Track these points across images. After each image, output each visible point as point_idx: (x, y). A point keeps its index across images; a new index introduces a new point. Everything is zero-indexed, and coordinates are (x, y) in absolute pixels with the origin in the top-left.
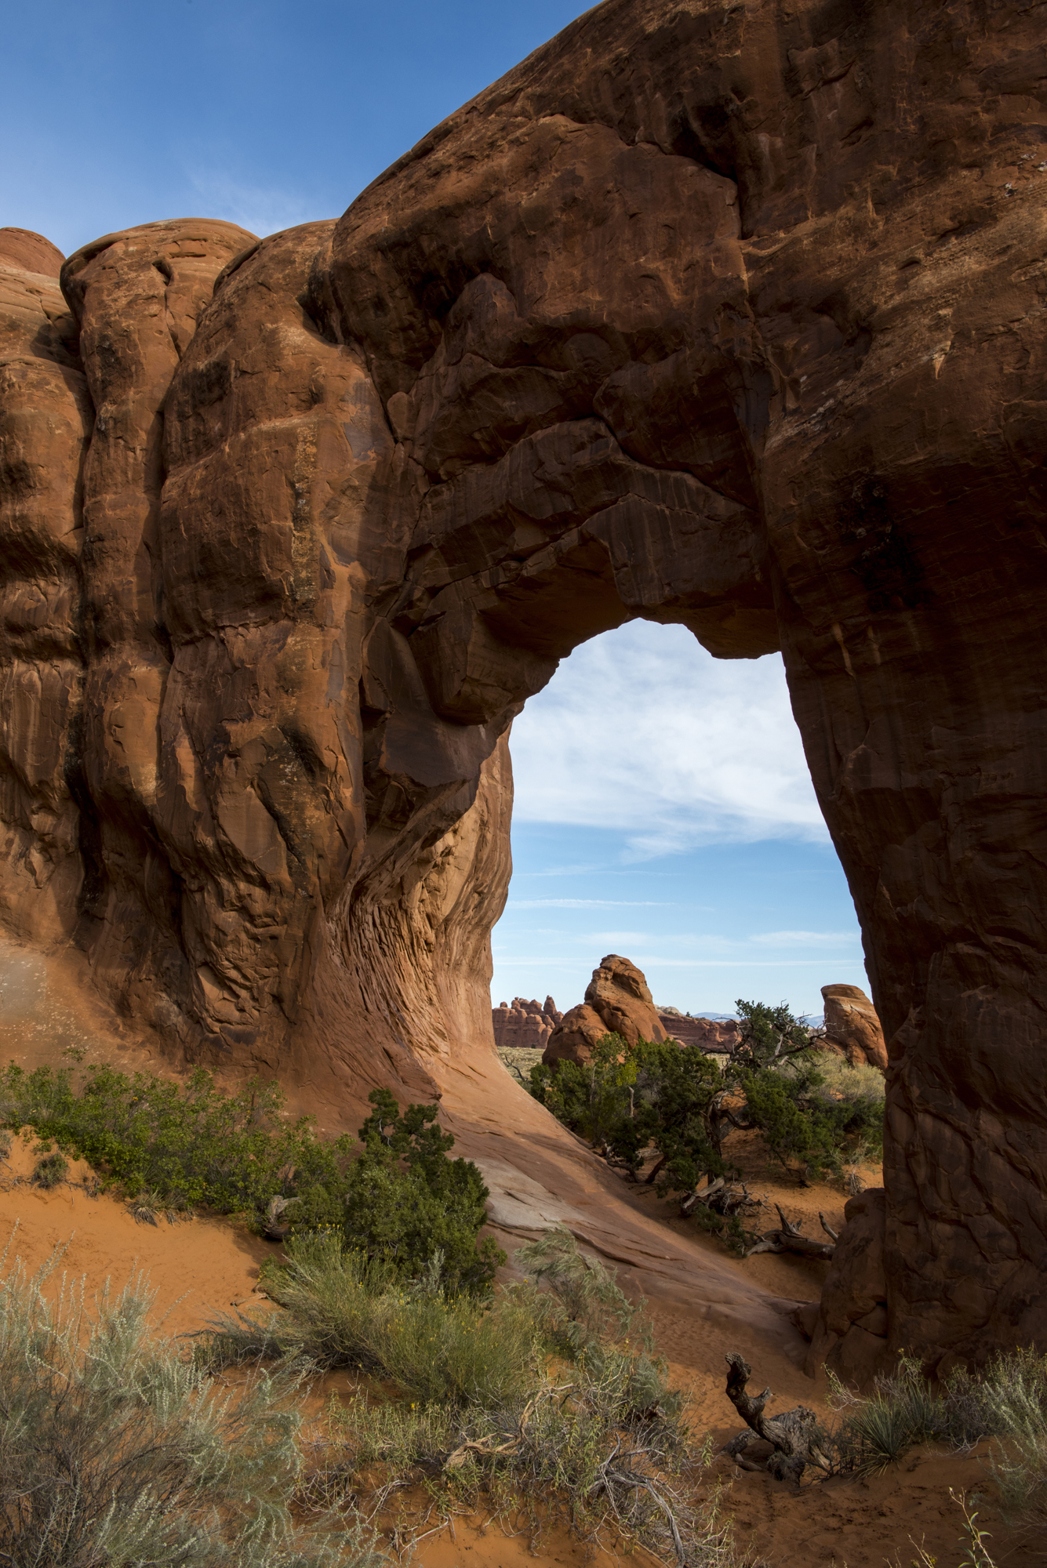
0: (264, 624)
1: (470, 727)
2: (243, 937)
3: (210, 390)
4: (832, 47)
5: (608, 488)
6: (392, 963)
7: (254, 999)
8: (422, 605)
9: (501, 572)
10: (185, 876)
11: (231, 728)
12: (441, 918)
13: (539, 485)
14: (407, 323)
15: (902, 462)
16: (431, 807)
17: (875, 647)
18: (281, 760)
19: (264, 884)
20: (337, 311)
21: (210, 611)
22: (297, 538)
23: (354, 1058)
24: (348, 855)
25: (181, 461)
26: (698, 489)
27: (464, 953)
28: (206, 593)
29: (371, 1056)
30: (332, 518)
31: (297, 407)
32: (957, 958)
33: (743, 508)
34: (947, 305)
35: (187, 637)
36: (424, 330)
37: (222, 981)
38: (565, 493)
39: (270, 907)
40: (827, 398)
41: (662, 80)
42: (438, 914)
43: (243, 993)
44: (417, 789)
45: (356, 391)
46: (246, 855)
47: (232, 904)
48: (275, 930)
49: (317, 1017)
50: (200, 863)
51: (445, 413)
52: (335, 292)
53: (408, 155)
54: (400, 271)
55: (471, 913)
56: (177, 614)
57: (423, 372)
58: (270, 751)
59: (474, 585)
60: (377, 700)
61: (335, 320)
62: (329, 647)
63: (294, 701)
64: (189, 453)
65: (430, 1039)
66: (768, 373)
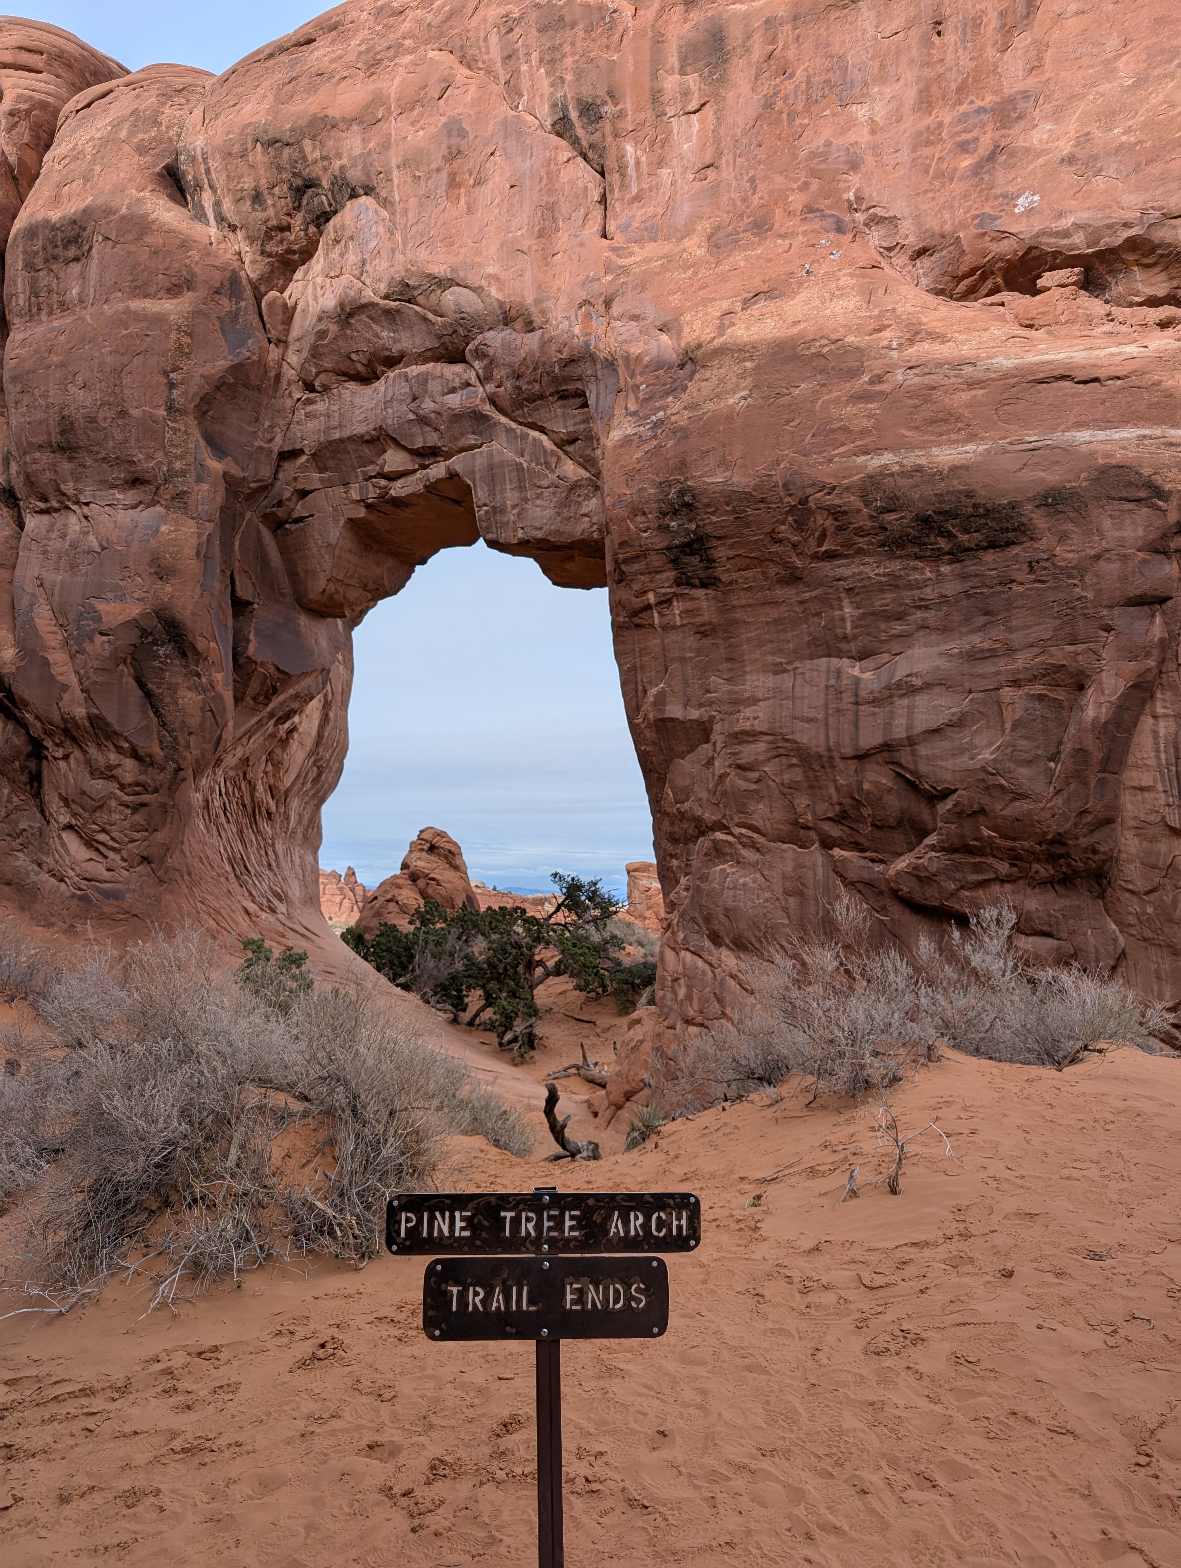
0: (134, 507)
1: (329, 619)
2: (113, 803)
3: (65, 247)
4: (693, 80)
5: (474, 433)
6: (234, 830)
7: (123, 859)
8: (291, 504)
9: (371, 488)
10: (48, 743)
11: (101, 606)
12: (283, 789)
13: (412, 416)
14: (285, 223)
15: (706, 479)
16: (292, 691)
17: (677, 612)
18: (155, 642)
19: (135, 754)
20: (209, 190)
21: (71, 484)
22: (172, 428)
23: (219, 913)
24: (218, 732)
25: (31, 315)
26: (552, 451)
27: (299, 822)
28: (66, 466)
29: (234, 912)
30: (206, 412)
31: (168, 291)
32: (715, 842)
33: (588, 475)
34: (751, 359)
35: (42, 505)
36: (302, 233)
37: (89, 843)
38: (436, 429)
39: (142, 778)
40: (659, 409)
41: (547, 57)
42: (280, 784)
43: (111, 854)
44: (281, 676)
45: (231, 284)
46: (117, 728)
47: (102, 773)
48: (146, 798)
49: (186, 877)
50: (66, 732)
51: (322, 326)
52: (208, 171)
53: (289, 37)
54: (280, 169)
55: (309, 785)
56: (30, 481)
57: (298, 275)
58: (144, 633)
59: (344, 495)
60: (245, 592)
61: (207, 199)
62: (204, 538)
63: (169, 589)
64: (39, 309)
65: (269, 901)
66: (617, 371)
